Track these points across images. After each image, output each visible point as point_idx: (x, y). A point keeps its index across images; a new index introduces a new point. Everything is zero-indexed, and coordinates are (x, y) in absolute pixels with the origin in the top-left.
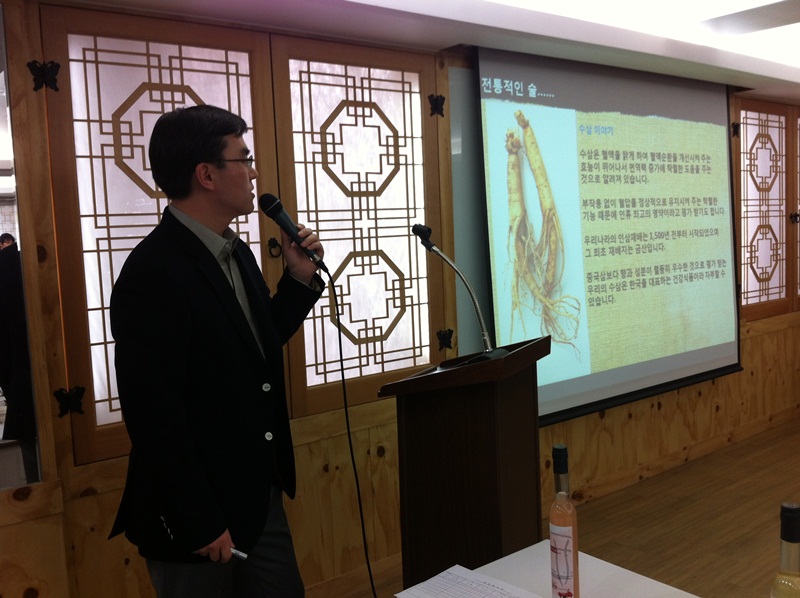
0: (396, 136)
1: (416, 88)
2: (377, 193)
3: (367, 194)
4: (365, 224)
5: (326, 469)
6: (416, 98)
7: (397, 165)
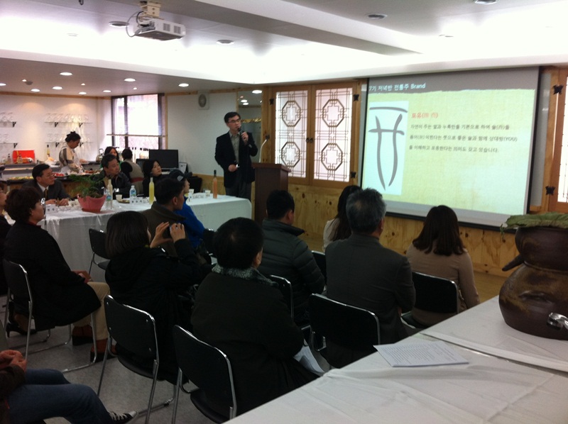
0: (344, 109)
1: (351, 92)
2: (337, 126)
3: (334, 126)
4: (332, 135)
5: (316, 202)
6: (351, 97)
7: (343, 118)
